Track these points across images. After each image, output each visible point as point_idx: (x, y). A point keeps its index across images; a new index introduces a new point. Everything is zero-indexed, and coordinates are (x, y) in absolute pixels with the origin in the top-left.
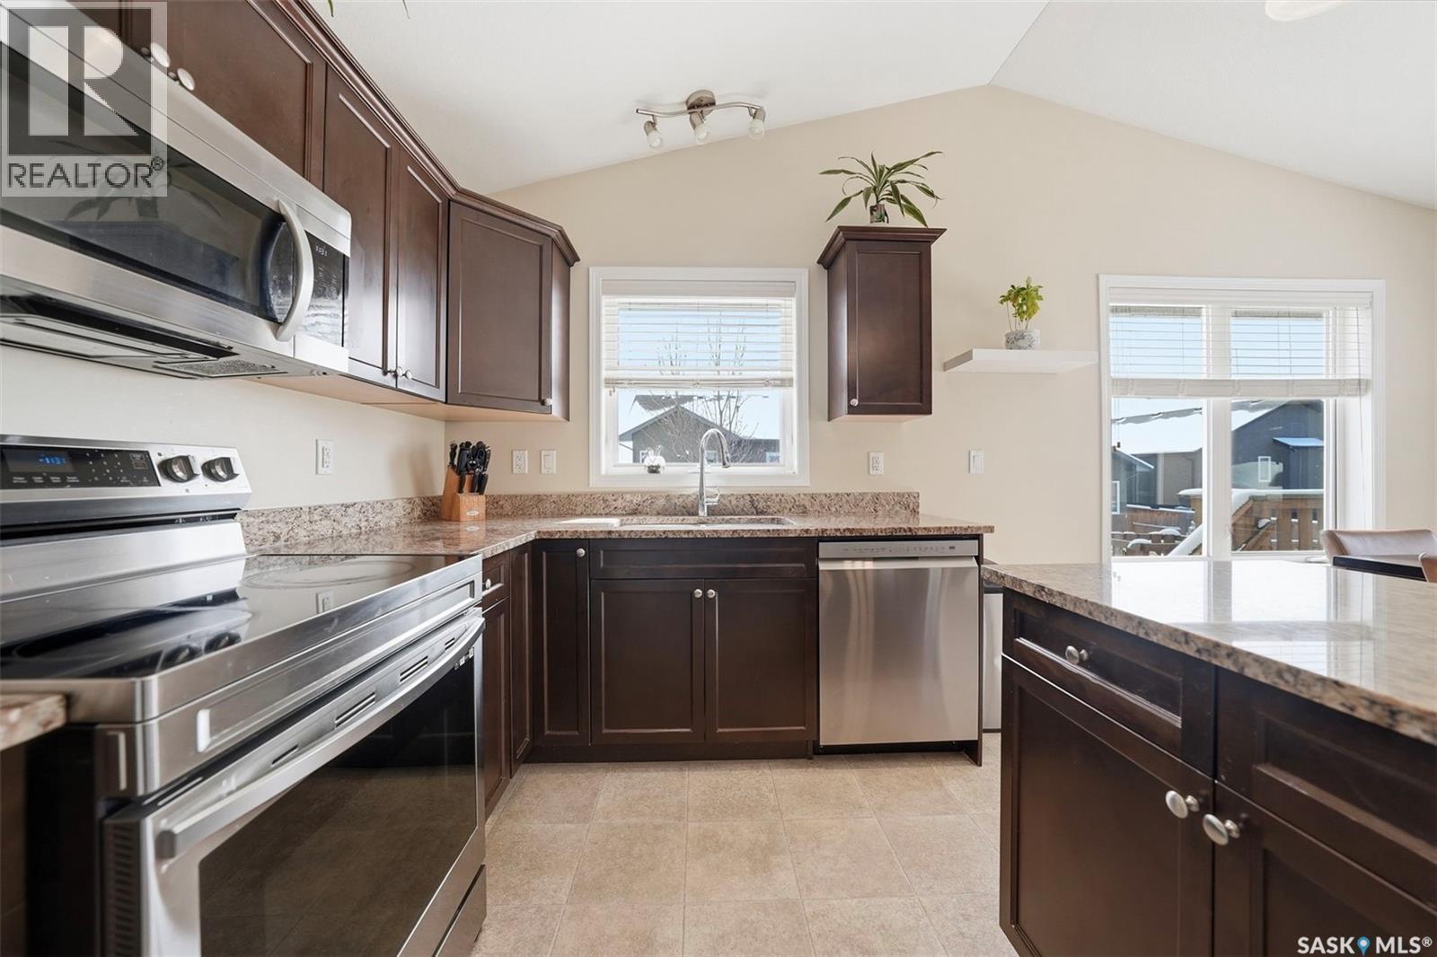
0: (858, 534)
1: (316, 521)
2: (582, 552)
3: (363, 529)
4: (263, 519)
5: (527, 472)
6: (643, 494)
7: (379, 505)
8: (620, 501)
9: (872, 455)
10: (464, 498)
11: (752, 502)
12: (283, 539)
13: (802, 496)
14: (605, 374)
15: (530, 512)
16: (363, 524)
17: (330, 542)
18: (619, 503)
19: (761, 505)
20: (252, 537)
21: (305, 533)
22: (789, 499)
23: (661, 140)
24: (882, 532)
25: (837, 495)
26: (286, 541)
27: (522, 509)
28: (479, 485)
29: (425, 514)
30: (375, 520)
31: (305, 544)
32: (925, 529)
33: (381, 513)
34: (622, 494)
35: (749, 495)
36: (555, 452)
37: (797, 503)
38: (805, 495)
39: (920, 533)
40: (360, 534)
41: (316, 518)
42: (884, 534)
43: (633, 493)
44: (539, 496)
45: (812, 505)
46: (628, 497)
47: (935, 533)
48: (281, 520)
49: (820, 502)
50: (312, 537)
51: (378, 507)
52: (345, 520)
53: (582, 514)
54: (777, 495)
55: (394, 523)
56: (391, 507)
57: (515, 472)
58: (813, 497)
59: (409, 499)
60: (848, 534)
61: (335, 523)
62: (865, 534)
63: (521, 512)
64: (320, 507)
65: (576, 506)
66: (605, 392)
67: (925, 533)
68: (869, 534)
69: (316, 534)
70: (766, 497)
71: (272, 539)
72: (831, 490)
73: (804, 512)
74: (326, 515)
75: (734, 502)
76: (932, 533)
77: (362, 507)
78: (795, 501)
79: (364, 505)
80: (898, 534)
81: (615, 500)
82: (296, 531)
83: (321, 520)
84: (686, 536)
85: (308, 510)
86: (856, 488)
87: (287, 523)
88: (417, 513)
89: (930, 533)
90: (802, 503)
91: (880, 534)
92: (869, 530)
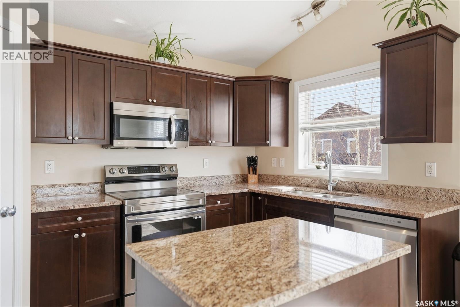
0: (348, 206)
1: (202, 181)
2: (260, 198)
3: (217, 183)
4: (187, 179)
5: (276, 166)
6: (311, 178)
7: (223, 176)
8: (303, 180)
9: (427, 164)
10: (249, 175)
11: (356, 186)
12: (192, 185)
13: (381, 186)
14: (300, 126)
15: (276, 182)
16: (217, 182)
17: (206, 186)
18: (303, 181)
19: (360, 188)
20: (184, 183)
21: (198, 184)
22: (374, 186)
23: (303, 29)
24: (359, 207)
25: (402, 187)
26: (193, 185)
27: (274, 181)
28: (255, 171)
29: (243, 180)
30: (222, 181)
31: (199, 186)
32: (381, 209)
33: (224, 179)
34: (304, 177)
35: (355, 182)
36: (284, 159)
37: (379, 189)
38: (383, 185)
39: (378, 211)
40: (216, 185)
41: (202, 180)
42: (360, 208)
43: (308, 177)
44: (278, 176)
45: (387, 191)
46: (306, 179)
47: (387, 212)
48: (192, 180)
49: (392, 190)
50: (200, 185)
51: (223, 177)
52: (211, 181)
53: (291, 184)
54: (368, 184)
55: (229, 182)
56: (228, 177)
57: (273, 166)
58: (388, 186)
59: (236, 175)
60: (344, 206)
61: (208, 181)
62: (351, 207)
63: (273, 182)
64: (203, 177)
65: (289, 181)
66: (300, 133)
67: (381, 211)
68: (354, 207)
69: (202, 184)
70: (362, 184)
71: (189, 184)
72: (400, 183)
73: (382, 195)
74: (205, 179)
75: (348, 185)
76: (385, 212)
77: (217, 177)
78: (378, 188)
79: (218, 176)
80: (367, 209)
81: (302, 180)
82: (196, 183)
83: (203, 180)
84: (286, 197)
85: (199, 178)
86: (414, 183)
87: (193, 181)
88: (239, 179)
89: (384, 212)
90: (382, 189)
91: (358, 208)
92: (353, 205)
